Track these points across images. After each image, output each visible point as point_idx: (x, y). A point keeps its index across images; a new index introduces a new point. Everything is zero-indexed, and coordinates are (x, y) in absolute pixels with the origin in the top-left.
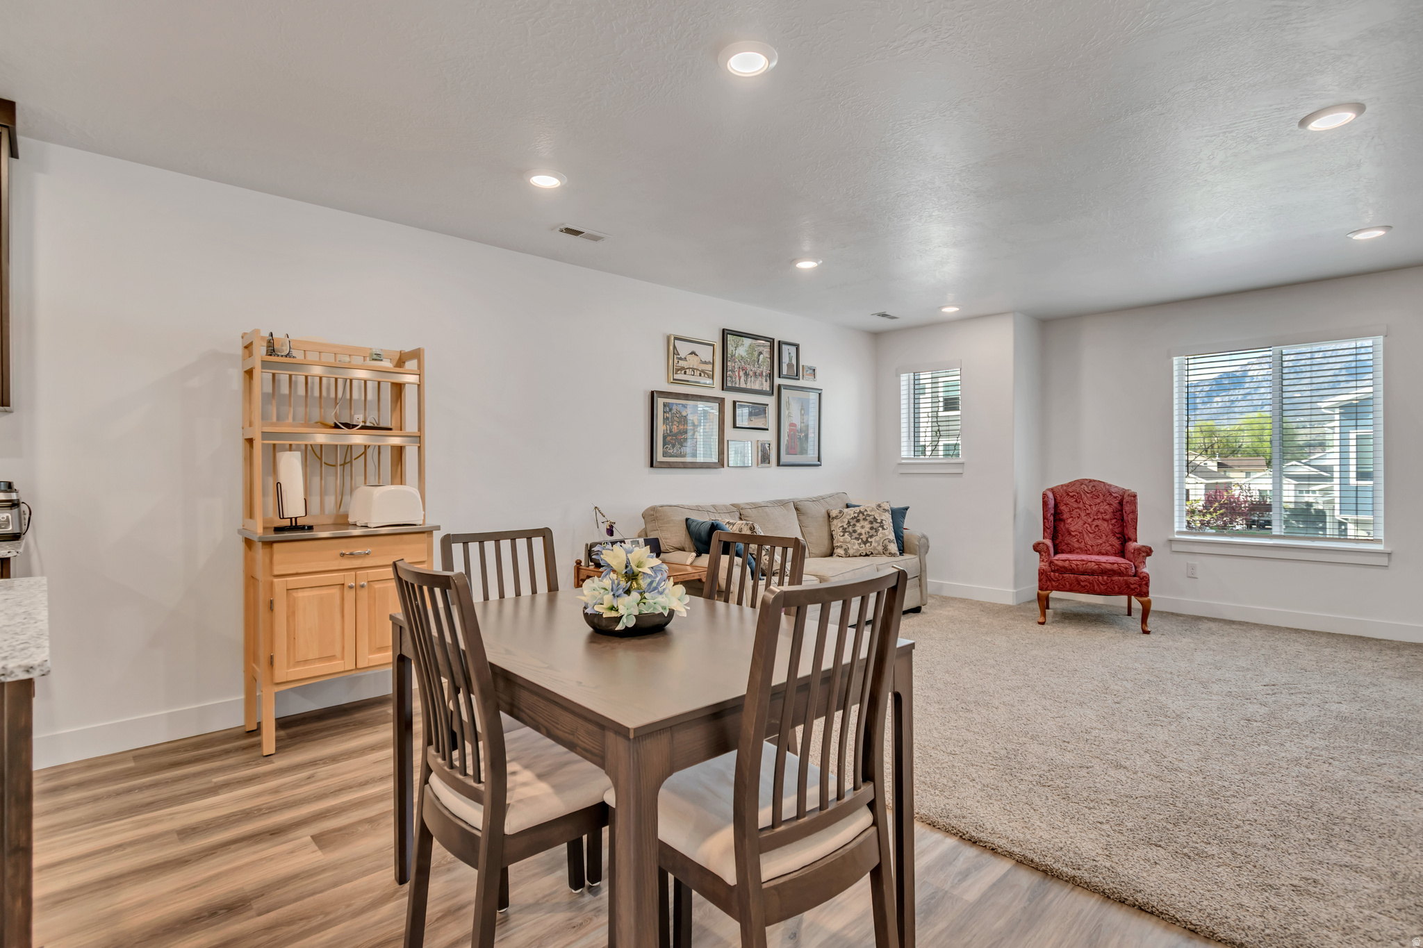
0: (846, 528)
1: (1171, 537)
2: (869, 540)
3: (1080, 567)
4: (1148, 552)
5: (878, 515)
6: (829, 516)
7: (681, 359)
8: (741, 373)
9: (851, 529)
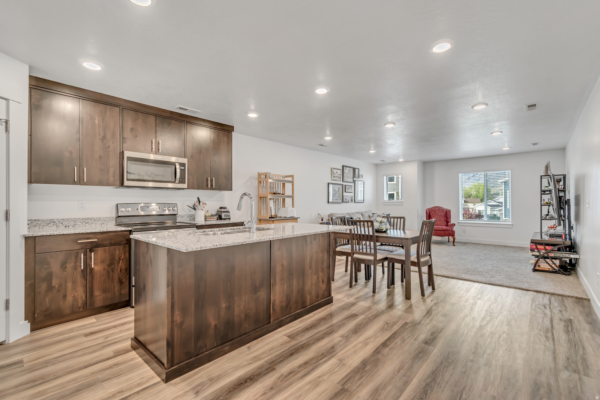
1: (459, 222)
3: (437, 229)
4: (454, 225)
6: (369, 217)
7: (334, 174)
8: (347, 177)
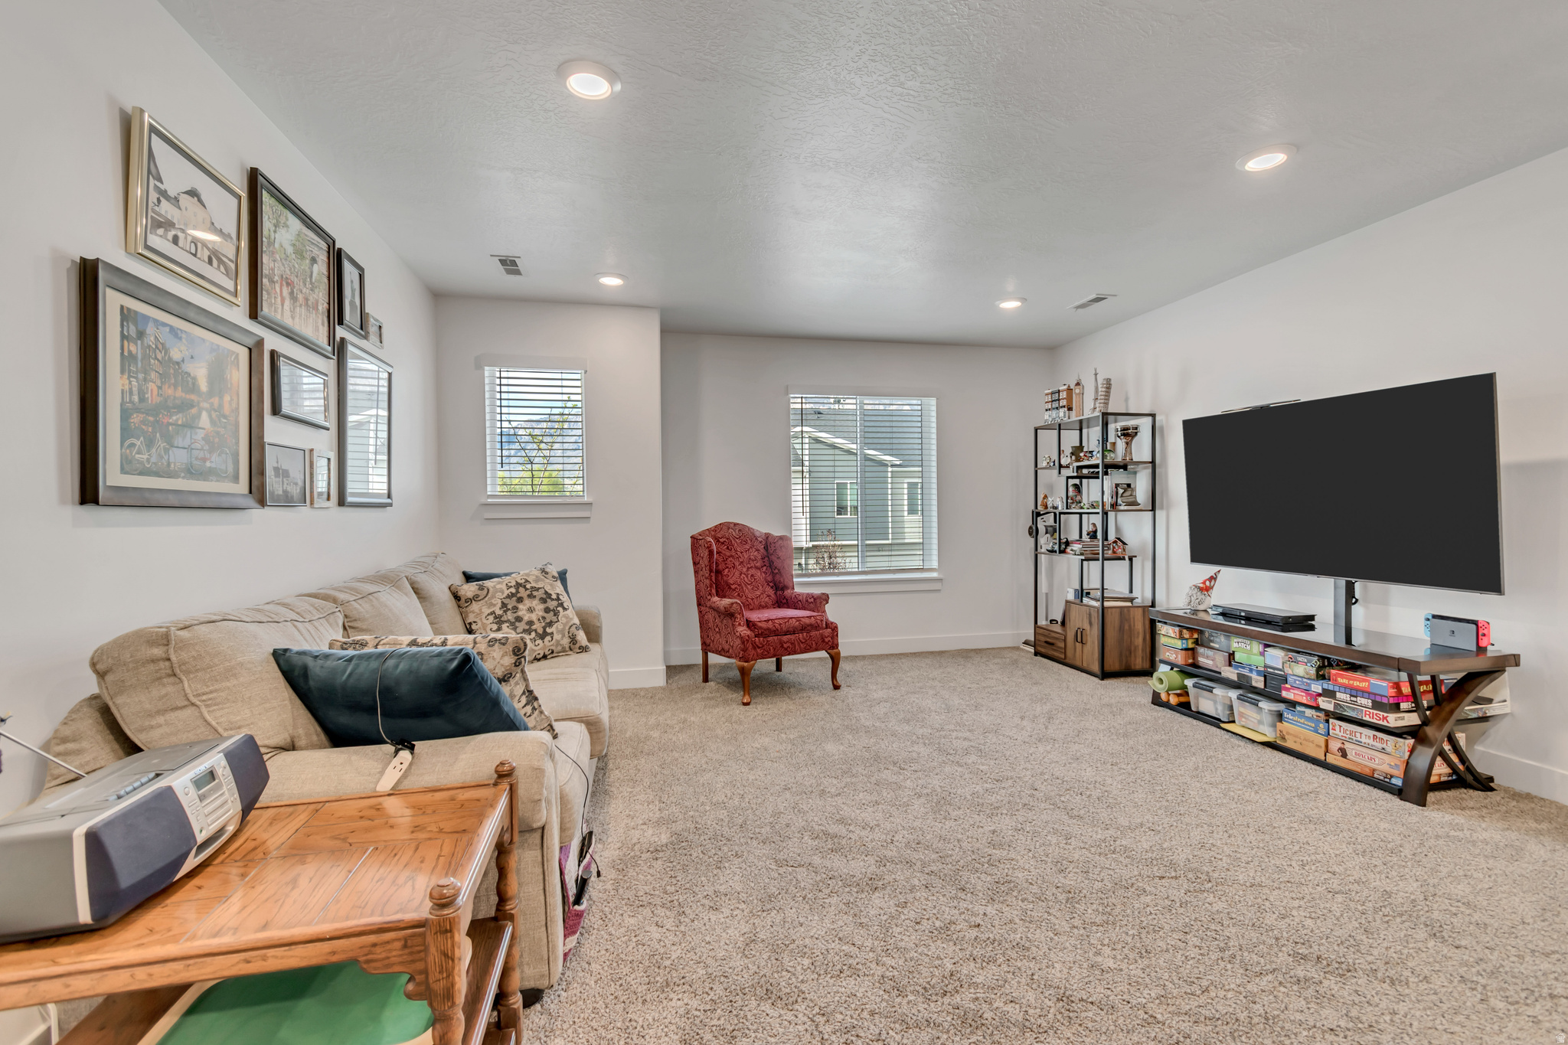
0: (501, 616)
2: (549, 630)
5: (549, 587)
7: (164, 194)
8: (285, 292)
9: (510, 616)
